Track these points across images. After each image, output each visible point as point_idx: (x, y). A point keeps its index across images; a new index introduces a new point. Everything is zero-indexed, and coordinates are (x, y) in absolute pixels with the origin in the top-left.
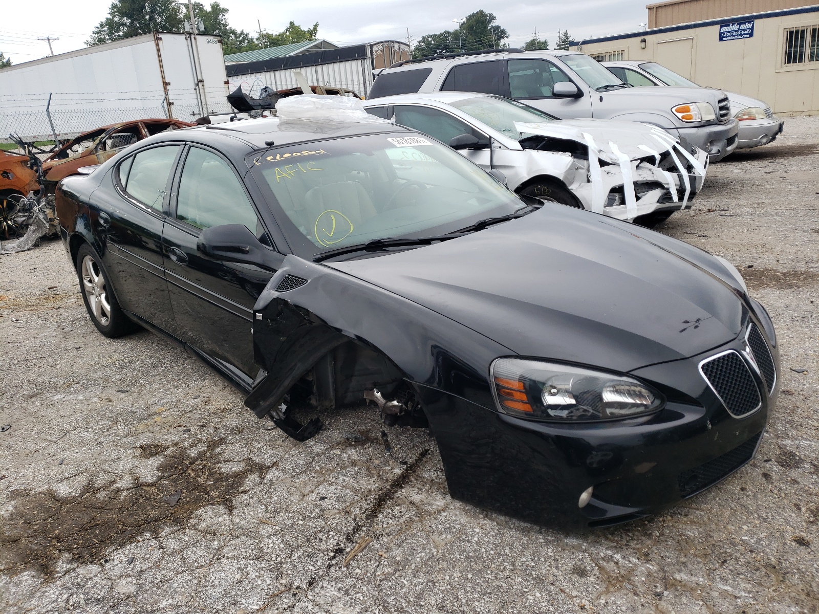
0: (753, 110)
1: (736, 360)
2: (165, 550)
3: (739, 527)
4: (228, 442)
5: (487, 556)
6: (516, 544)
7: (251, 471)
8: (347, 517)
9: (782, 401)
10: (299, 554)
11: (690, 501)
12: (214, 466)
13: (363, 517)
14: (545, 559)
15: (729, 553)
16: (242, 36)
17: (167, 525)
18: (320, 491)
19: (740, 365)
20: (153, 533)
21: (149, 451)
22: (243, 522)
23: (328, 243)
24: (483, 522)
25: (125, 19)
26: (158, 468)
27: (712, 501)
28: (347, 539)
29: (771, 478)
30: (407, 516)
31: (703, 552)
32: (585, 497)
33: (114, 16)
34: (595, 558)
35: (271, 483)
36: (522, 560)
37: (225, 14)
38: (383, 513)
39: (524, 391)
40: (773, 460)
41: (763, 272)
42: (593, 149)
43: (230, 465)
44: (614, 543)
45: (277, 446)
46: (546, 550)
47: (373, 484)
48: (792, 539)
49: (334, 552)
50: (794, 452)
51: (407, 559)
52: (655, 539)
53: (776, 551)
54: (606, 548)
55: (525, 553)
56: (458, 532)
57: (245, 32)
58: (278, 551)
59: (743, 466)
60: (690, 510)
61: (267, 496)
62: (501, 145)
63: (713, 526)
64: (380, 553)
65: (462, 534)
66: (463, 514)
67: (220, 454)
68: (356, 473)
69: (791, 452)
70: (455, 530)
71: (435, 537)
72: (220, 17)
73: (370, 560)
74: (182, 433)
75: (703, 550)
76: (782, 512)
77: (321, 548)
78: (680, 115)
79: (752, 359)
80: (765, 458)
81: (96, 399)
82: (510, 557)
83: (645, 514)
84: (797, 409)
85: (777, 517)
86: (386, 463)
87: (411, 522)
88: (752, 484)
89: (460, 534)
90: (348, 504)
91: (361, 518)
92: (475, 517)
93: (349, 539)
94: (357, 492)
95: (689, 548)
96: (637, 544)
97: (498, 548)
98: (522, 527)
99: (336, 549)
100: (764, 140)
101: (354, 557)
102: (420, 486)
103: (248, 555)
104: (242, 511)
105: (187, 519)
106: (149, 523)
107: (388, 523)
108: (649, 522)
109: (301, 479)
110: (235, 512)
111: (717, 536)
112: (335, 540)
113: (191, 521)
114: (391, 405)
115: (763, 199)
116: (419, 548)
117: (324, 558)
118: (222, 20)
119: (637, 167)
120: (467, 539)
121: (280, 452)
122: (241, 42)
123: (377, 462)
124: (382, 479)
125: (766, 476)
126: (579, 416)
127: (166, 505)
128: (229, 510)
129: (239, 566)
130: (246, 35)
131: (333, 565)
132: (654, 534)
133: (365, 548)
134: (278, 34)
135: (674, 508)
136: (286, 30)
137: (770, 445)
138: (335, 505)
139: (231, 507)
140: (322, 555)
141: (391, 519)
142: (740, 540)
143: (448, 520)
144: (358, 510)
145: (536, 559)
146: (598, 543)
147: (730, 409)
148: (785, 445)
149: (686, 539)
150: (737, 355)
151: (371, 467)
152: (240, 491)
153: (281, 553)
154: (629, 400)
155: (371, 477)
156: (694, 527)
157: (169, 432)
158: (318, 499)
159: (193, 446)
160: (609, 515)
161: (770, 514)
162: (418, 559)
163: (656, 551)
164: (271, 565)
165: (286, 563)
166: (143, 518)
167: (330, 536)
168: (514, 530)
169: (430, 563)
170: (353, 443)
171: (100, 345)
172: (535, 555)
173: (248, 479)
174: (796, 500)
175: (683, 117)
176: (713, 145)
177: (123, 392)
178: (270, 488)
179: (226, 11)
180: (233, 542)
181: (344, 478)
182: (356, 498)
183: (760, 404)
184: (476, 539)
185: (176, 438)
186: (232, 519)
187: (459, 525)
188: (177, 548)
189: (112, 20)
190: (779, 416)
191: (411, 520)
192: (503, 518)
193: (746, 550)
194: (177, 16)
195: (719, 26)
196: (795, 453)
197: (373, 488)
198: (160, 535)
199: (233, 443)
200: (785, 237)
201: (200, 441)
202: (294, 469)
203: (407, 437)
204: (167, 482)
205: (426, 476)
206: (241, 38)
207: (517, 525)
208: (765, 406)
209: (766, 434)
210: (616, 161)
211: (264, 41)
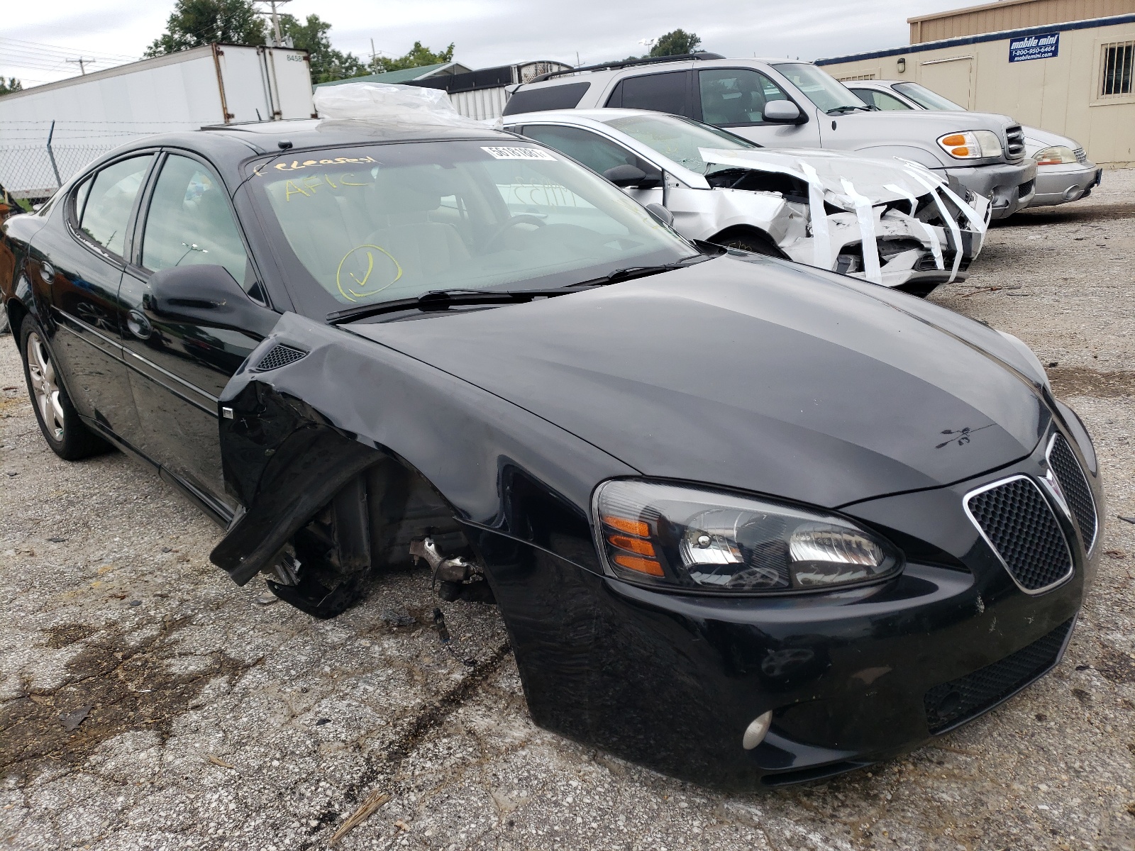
0: (1058, 150)
1: (1030, 492)
2: (31, 810)
3: (1033, 787)
4: (194, 623)
5: (585, 832)
6: (639, 810)
7: (218, 673)
8: (356, 755)
9: (1107, 569)
10: (257, 822)
11: (948, 736)
12: (160, 661)
13: (383, 756)
14: (686, 840)
15: (1014, 835)
16: (349, 61)
17: (48, 765)
18: (321, 709)
19: (1035, 501)
20: (22, 777)
21: (62, 636)
22: (178, 762)
23: (356, 295)
24: (586, 768)
25: (188, 35)
26: (68, 666)
27: (986, 737)
28: (347, 795)
29: (1089, 699)
30: (458, 756)
31: (968, 832)
32: (756, 729)
33: (173, 32)
34: (775, 840)
35: (246, 693)
36: (645, 840)
37: (325, 31)
38: (418, 749)
39: (649, 537)
40: (1092, 667)
41: (1074, 372)
42: (816, 187)
43: (186, 661)
44: (811, 811)
45: (271, 631)
46: (690, 822)
47: (411, 699)
48: (1126, 809)
49: (318, 819)
50: (1127, 653)
51: (444, 835)
52: (884, 806)
53: (1097, 832)
54: (797, 822)
55: (652, 828)
56: (540, 786)
57: (353, 56)
58: (223, 816)
59: (1040, 677)
60: (948, 754)
61: (231, 715)
62: (679, 182)
63: (988, 785)
64: (399, 823)
65: (548, 789)
66: (555, 753)
67: (176, 642)
68: (389, 679)
69: (1123, 654)
70: (536, 782)
71: (500, 795)
72: (320, 34)
73: (379, 837)
74: (126, 607)
75: (968, 829)
76: (1108, 760)
77: (298, 812)
78: (949, 149)
79: (1057, 492)
80: (1079, 663)
81: (11, 552)
82: (624, 834)
83: (865, 762)
84: (1130, 581)
85: (1100, 769)
86: (442, 663)
87: (463, 766)
88: (1056, 709)
89: (544, 790)
90: (363, 732)
91: (379, 758)
92: (575, 760)
93: (350, 796)
94: (383, 710)
95: (944, 825)
96: (851, 815)
97: (606, 817)
98: (653, 779)
99: (324, 814)
100: (1074, 194)
101: (350, 830)
102: (489, 703)
103: (169, 823)
104: (184, 741)
105: (87, 755)
106: (20, 761)
107: (424, 767)
108: (875, 774)
109: (295, 688)
110: (172, 742)
111: (995, 803)
112: (327, 796)
113: (92, 758)
114: (450, 565)
115: (1072, 272)
116: (467, 815)
117: (299, 831)
118: (322, 39)
119: (883, 216)
120: (554, 799)
121: (274, 641)
122: (347, 69)
123: (427, 660)
124: (429, 689)
125: (1080, 694)
126: (754, 586)
127: (60, 730)
128: (163, 738)
129: (147, 844)
130: (355, 60)
131: (311, 844)
132: (882, 796)
133: (375, 812)
134: (398, 59)
135: (919, 749)
136: (410, 53)
137: (1087, 642)
138: (340, 733)
139: (167, 733)
140: (297, 824)
141: (430, 760)
142: (1035, 811)
143: (528, 764)
144: (378, 743)
145: (670, 839)
146: (782, 810)
147: (1018, 576)
148: (1111, 641)
149: (939, 807)
150: (1030, 484)
151: (415, 669)
152: (190, 706)
153: (226, 820)
154: (841, 559)
155: (412, 686)
156: (953, 785)
157: (107, 605)
158: (315, 723)
159: (138, 628)
160: (798, 763)
161: (1087, 763)
162: (463, 836)
163: (884, 829)
164: (204, 843)
165: (231, 839)
166: (13, 751)
167: (320, 790)
168: (638, 784)
169: (483, 844)
170: (395, 629)
171: (48, 471)
172: (670, 831)
173: (208, 686)
174: (1132, 738)
175: (954, 152)
176: (999, 194)
177: (56, 541)
178: (240, 701)
179: (327, 26)
180: (150, 798)
181: (367, 687)
182: (379, 722)
183: (1071, 569)
184: (570, 799)
185: (113, 615)
186: (162, 755)
187: (545, 772)
188: (53, 807)
189: (171, 38)
190: (1101, 592)
191: (463, 763)
192: (622, 762)
193: (1045, 830)
194: (261, 32)
195: (1009, 40)
196: (1129, 656)
197: (410, 706)
198: (32, 783)
199: (202, 625)
200: (1107, 324)
201: (151, 621)
202: (288, 670)
203: (486, 620)
204: (75, 689)
205: (503, 685)
206: (347, 64)
207: (644, 774)
208: (1079, 574)
209: (1079, 623)
210: (850, 206)
211: (379, 68)
